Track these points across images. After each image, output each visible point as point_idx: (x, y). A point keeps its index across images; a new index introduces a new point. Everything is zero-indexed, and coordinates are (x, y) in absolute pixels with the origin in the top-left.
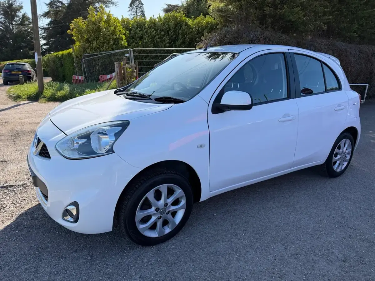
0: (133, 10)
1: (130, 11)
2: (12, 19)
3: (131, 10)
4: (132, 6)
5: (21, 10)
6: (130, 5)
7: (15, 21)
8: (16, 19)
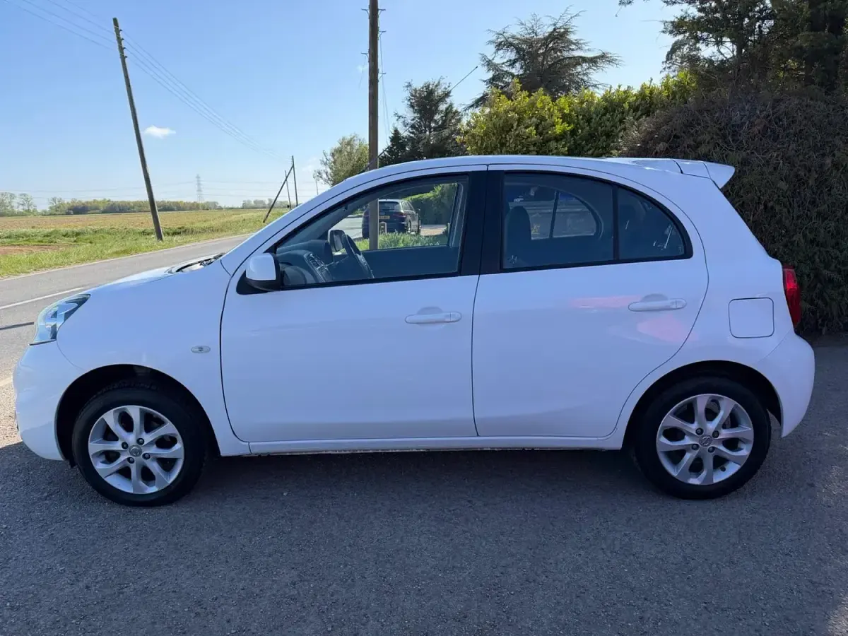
0: (673, 68)
1: (667, 70)
2: (431, 119)
3: (670, 67)
4: (672, 59)
5: (447, 99)
6: (668, 55)
7: (436, 122)
8: (437, 117)
